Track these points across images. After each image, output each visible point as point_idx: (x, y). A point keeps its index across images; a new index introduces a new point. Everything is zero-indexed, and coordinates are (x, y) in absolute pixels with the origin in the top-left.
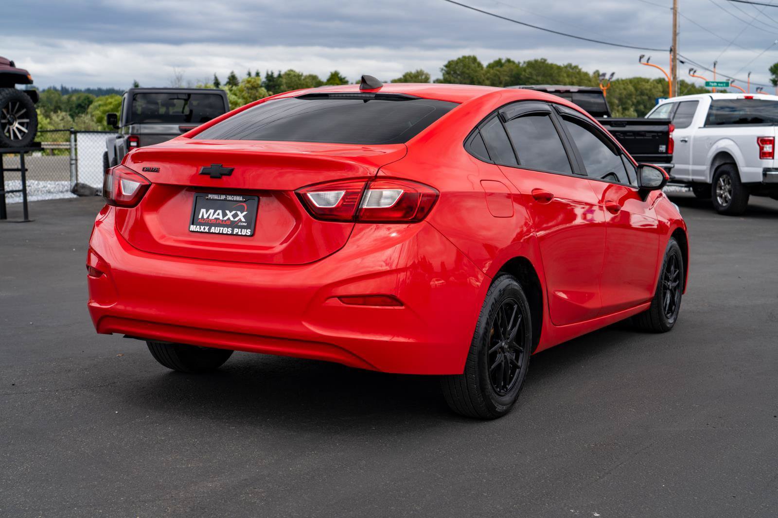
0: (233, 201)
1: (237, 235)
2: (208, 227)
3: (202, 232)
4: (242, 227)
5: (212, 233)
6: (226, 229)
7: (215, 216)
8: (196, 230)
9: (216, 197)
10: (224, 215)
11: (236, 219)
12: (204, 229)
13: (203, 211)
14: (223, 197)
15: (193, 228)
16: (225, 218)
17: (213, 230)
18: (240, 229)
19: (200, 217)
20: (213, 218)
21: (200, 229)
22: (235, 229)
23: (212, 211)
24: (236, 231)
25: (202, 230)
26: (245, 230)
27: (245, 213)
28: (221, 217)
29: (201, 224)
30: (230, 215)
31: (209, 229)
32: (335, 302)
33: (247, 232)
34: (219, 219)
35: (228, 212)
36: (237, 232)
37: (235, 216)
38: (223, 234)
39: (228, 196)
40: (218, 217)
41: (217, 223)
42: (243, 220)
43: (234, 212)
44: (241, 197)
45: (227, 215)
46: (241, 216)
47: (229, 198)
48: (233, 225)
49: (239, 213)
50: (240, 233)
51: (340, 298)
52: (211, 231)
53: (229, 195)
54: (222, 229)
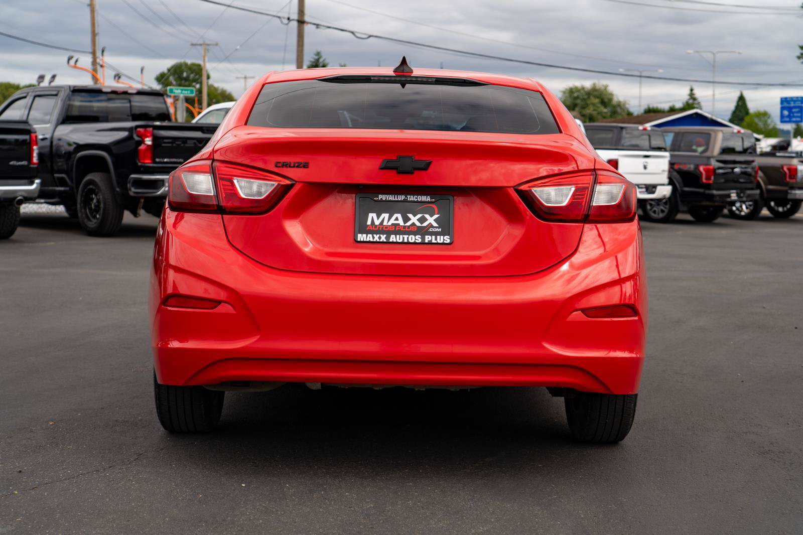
0: (417, 202)
1: (430, 243)
2: (385, 236)
3: (376, 242)
4: (436, 234)
5: (393, 243)
6: (413, 237)
7: (392, 221)
8: (368, 240)
9: (391, 198)
10: (406, 220)
11: (425, 224)
12: (380, 238)
13: (372, 216)
14: (401, 198)
15: (361, 237)
16: (408, 224)
17: (393, 238)
18: (434, 237)
19: (369, 223)
20: (390, 224)
21: (374, 238)
22: (426, 237)
23: (386, 216)
24: (428, 238)
25: (376, 238)
26: (442, 237)
27: (436, 216)
28: (401, 222)
29: (373, 232)
30: (414, 220)
31: (388, 238)
32: (577, 316)
33: (444, 240)
34: (399, 224)
35: (410, 216)
36: (430, 239)
37: (423, 220)
38: (408, 243)
39: (409, 196)
40: (396, 222)
41: (396, 230)
42: (435, 224)
43: (419, 216)
44: (429, 197)
45: (410, 219)
46: (431, 220)
47: (411, 198)
48: (423, 231)
49: (427, 216)
50: (434, 241)
51: (584, 310)
52: (391, 240)
53: (410, 194)
54: (406, 237)
